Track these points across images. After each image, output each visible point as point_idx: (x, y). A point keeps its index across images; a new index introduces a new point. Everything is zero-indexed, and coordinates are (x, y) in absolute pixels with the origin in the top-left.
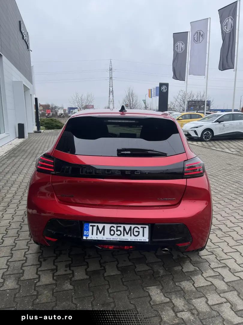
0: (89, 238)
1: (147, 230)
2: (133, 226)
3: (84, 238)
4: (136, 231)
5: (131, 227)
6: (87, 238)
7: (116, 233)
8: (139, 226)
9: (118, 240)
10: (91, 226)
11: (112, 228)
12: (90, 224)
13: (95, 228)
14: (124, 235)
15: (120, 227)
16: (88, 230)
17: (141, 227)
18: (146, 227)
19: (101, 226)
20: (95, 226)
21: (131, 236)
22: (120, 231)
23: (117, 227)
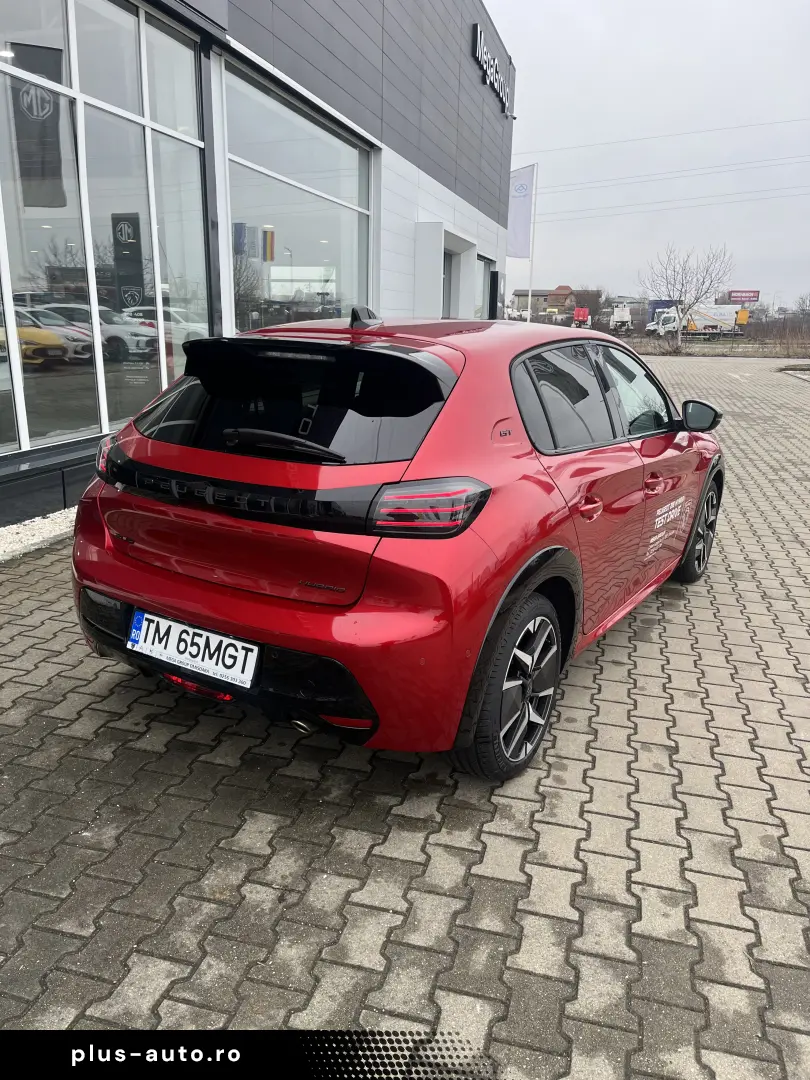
0: (137, 648)
1: (253, 657)
3: (129, 645)
4: (231, 656)
5: (221, 642)
6: (133, 646)
7: (189, 649)
8: (239, 644)
9: (188, 667)
10: (147, 619)
11: (184, 636)
12: (147, 616)
13: (153, 627)
14: (203, 660)
15: (201, 636)
16: (139, 629)
17: (243, 648)
18: (252, 650)
20: (153, 621)
21: (217, 664)
23: (195, 634)
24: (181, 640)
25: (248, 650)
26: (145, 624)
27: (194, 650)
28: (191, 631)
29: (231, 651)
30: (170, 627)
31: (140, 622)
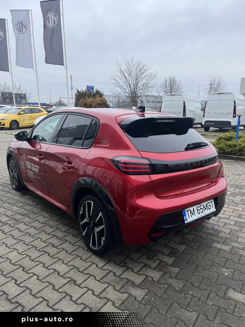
2: (207, 202)
7: (201, 211)
8: (209, 201)
10: (187, 211)
11: (198, 208)
12: (186, 210)
13: (189, 212)
14: (205, 211)
16: (186, 215)
19: (191, 209)
20: (188, 210)
22: (202, 208)
23: (200, 206)
24: (198, 210)
25: (211, 202)
26: (187, 213)
27: (201, 210)
28: (199, 206)
29: (209, 204)
30: (193, 208)
31: (185, 213)
